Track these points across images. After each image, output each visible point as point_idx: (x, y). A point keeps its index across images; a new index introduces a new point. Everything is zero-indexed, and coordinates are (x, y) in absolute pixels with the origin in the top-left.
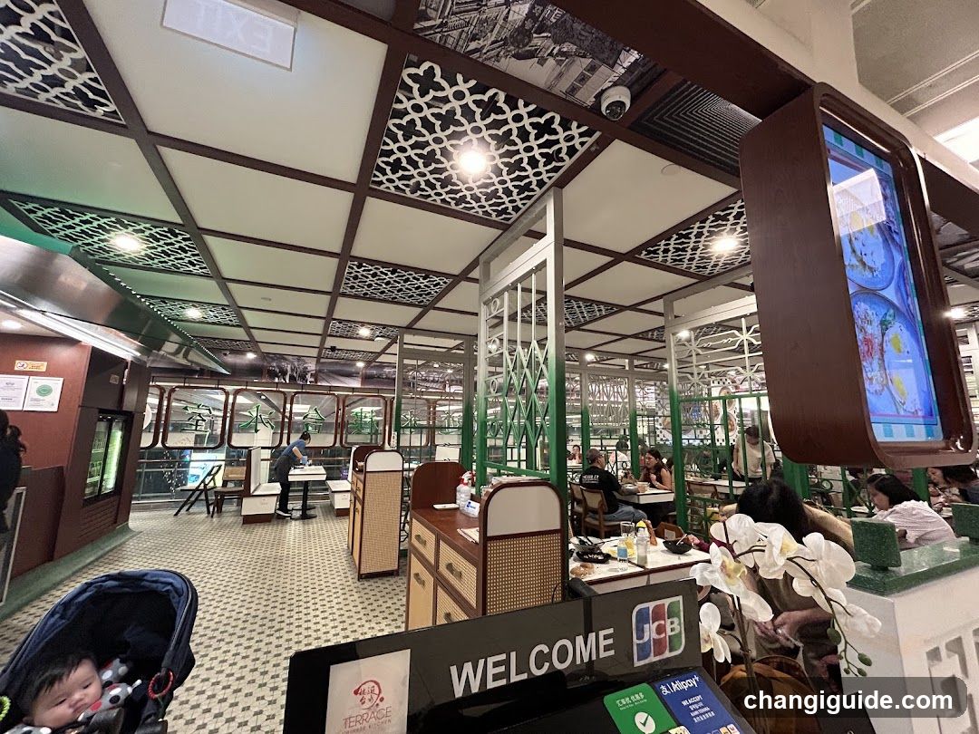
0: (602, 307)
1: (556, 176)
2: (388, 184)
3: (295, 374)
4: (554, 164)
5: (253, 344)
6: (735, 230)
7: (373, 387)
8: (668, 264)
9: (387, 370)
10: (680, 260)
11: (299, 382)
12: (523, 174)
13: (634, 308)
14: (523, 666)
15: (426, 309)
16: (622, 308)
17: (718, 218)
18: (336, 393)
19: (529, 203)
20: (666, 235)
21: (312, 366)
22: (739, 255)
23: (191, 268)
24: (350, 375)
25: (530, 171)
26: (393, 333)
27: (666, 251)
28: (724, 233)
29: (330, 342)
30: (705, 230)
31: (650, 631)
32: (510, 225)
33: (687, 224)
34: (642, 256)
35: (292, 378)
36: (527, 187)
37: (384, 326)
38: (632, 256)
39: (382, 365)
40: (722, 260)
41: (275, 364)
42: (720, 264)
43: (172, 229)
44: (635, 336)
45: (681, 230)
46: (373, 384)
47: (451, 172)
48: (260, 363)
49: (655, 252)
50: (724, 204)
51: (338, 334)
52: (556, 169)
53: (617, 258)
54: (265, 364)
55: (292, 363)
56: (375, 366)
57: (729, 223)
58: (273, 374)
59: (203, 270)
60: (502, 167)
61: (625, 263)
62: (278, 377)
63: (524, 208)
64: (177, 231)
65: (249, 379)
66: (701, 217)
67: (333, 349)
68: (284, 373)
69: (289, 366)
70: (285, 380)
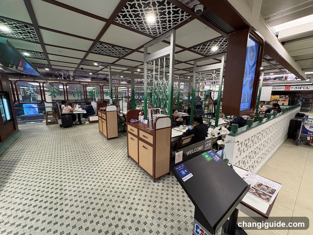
0: (176, 62)
1: (175, 25)
2: (120, 21)
3: (65, 76)
4: (176, 22)
5: (49, 66)
6: (218, 45)
7: (95, 81)
8: (198, 52)
9: (100, 76)
10: (202, 51)
11: (67, 79)
12: (165, 24)
13: (185, 62)
14: (194, 151)
15: (120, 58)
16: (181, 62)
17: (215, 41)
18: (82, 83)
19: (164, 32)
20: (200, 45)
21: (72, 74)
22: (217, 51)
23: (31, 39)
24: (86, 77)
25: (168, 23)
26: (106, 65)
27: (199, 49)
28: (216, 46)
29: (81, 66)
30: (211, 44)
31: (207, 145)
32: (156, 38)
33: (207, 42)
34: (192, 49)
35: (64, 78)
36: (166, 28)
37: (103, 63)
38: (189, 49)
39: (99, 74)
40: (213, 52)
41: (57, 73)
42: (212, 53)
43: (26, 25)
44: (183, 70)
45: (204, 44)
46: (95, 80)
47: (143, 20)
48: (50, 72)
49: (196, 49)
50: (218, 38)
51: (85, 64)
52: (175, 24)
53: (185, 49)
54: (53, 72)
55: (64, 72)
56: (96, 74)
57: (218, 43)
58: (56, 76)
59: (36, 40)
60: (160, 21)
61: (187, 51)
62: (59, 77)
63: (162, 33)
64: (28, 26)
65: (47, 78)
66: (211, 41)
67: (82, 69)
68: (61, 76)
69: (63, 73)
70: (62, 78)
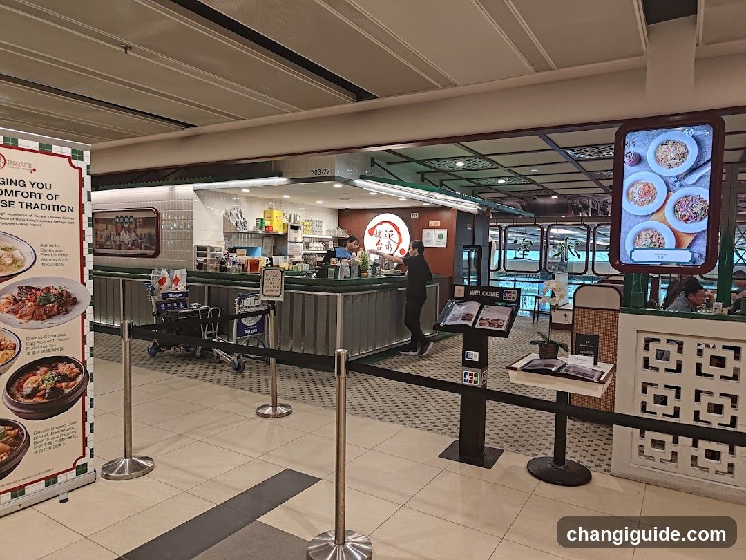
3: (596, 208)
11: (600, 215)
14: (481, 293)
31: (508, 295)
41: (578, 202)
48: (565, 201)
54: (569, 201)
55: (593, 199)
62: (582, 212)
65: (557, 216)
68: (586, 207)
69: (590, 201)
70: (587, 214)
